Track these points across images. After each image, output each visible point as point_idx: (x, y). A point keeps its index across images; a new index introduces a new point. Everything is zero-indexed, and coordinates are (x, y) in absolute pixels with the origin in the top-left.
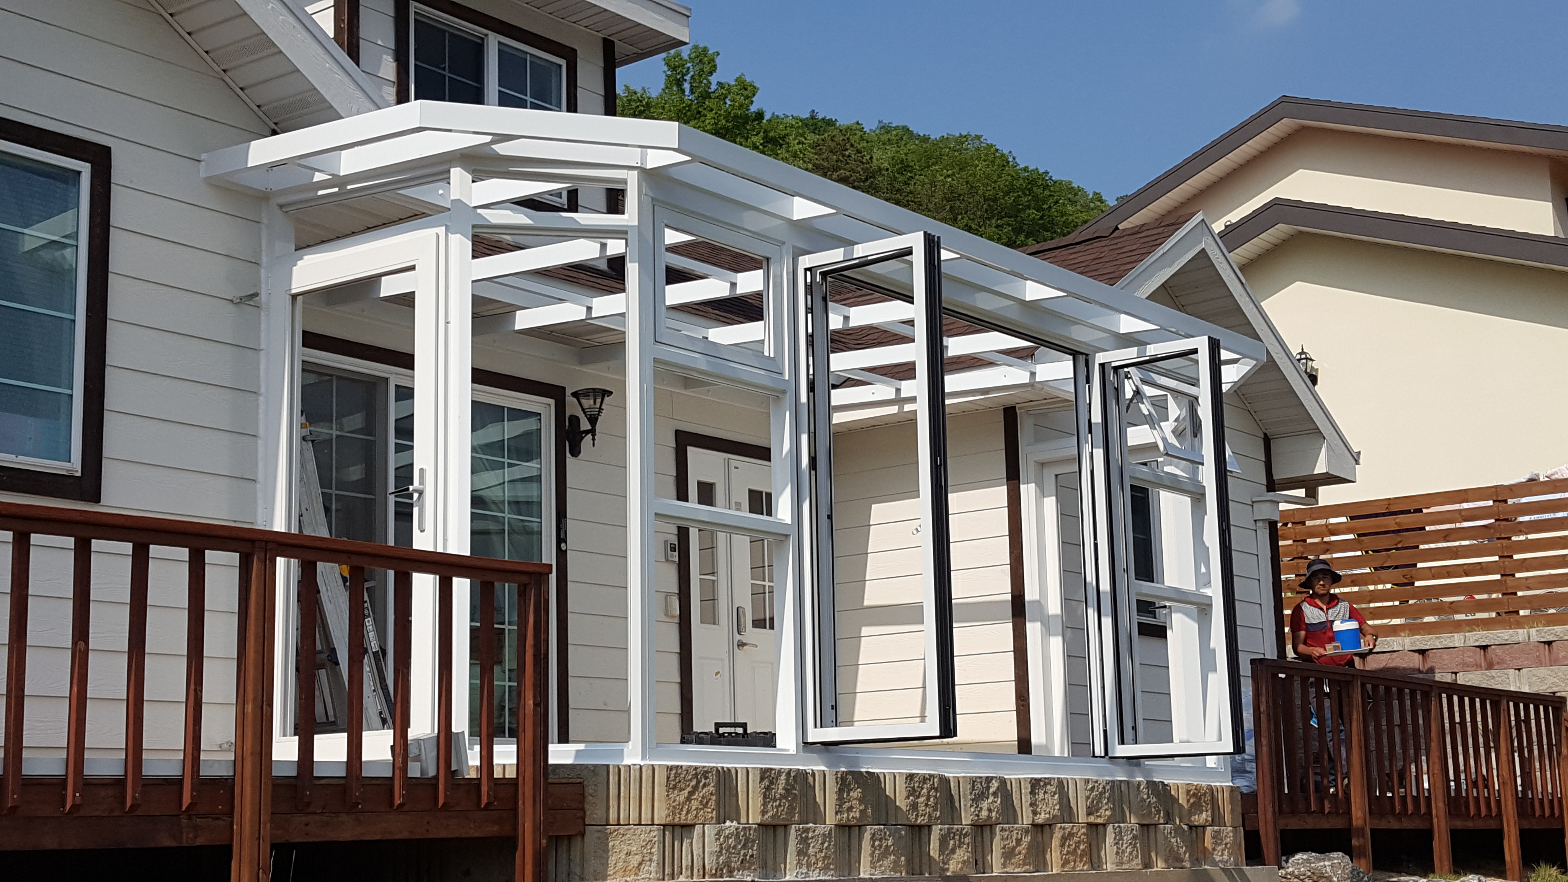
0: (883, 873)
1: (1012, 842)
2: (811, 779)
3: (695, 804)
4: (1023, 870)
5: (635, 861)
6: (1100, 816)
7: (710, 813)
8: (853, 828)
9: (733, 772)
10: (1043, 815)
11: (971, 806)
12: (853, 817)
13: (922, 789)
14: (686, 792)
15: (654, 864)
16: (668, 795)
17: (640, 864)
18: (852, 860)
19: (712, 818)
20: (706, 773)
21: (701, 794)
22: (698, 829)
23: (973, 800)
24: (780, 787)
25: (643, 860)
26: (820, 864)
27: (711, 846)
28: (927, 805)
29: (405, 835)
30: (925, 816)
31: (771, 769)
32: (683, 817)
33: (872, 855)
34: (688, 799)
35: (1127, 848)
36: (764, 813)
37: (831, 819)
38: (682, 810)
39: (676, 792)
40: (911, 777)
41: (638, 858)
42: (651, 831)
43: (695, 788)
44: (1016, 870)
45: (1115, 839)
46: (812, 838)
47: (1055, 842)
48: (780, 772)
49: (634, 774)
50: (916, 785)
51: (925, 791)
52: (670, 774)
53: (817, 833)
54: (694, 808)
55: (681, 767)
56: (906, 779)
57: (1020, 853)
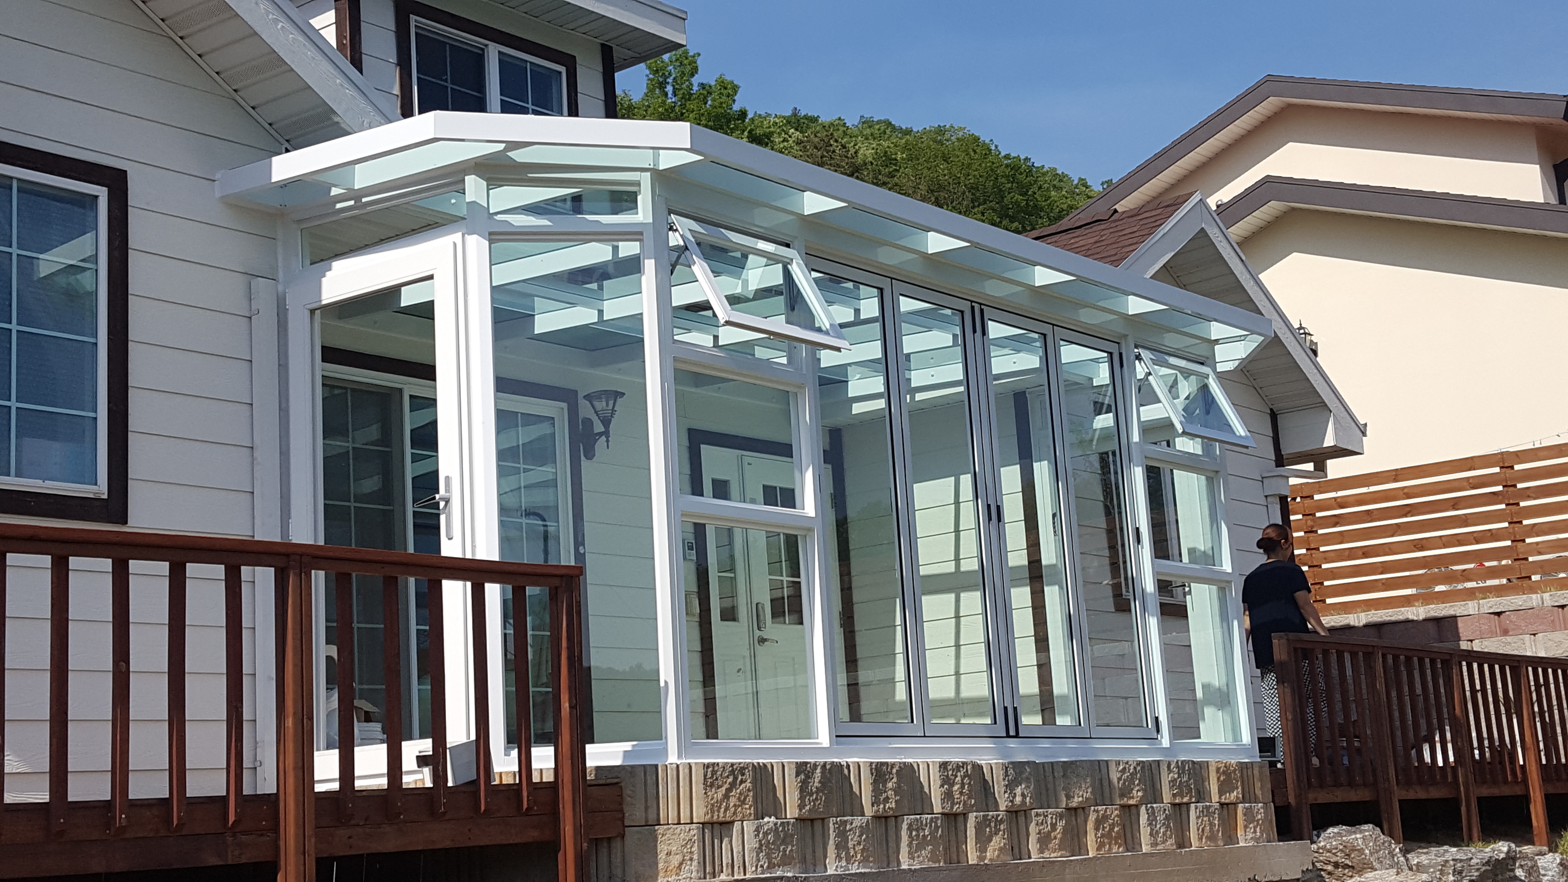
0: (920, 863)
1: (1047, 826)
2: (846, 771)
3: (733, 801)
4: (1059, 854)
5: (675, 860)
6: (1133, 798)
7: (748, 809)
8: (889, 819)
9: (769, 767)
10: (1076, 799)
11: (1005, 792)
12: (889, 808)
13: (956, 776)
14: (724, 789)
15: (695, 863)
16: (706, 793)
17: (681, 864)
18: (890, 851)
19: (750, 814)
20: (742, 769)
21: (738, 791)
22: (737, 825)
23: (1006, 786)
24: (817, 780)
25: (683, 860)
26: (859, 856)
27: (751, 843)
28: (961, 793)
29: (447, 844)
30: (960, 804)
31: (806, 763)
32: (722, 815)
33: (910, 845)
34: (726, 796)
35: (1160, 828)
36: (801, 807)
37: (869, 811)
38: (720, 808)
39: (713, 790)
40: (944, 766)
41: (679, 858)
42: (690, 830)
43: (733, 785)
44: (1052, 855)
45: (1148, 819)
46: (850, 830)
47: (1090, 825)
48: (815, 766)
49: (671, 774)
50: (950, 773)
51: (958, 779)
52: (707, 772)
53: (854, 825)
54: (732, 805)
55: (718, 764)
56: (940, 767)
57: (1055, 838)
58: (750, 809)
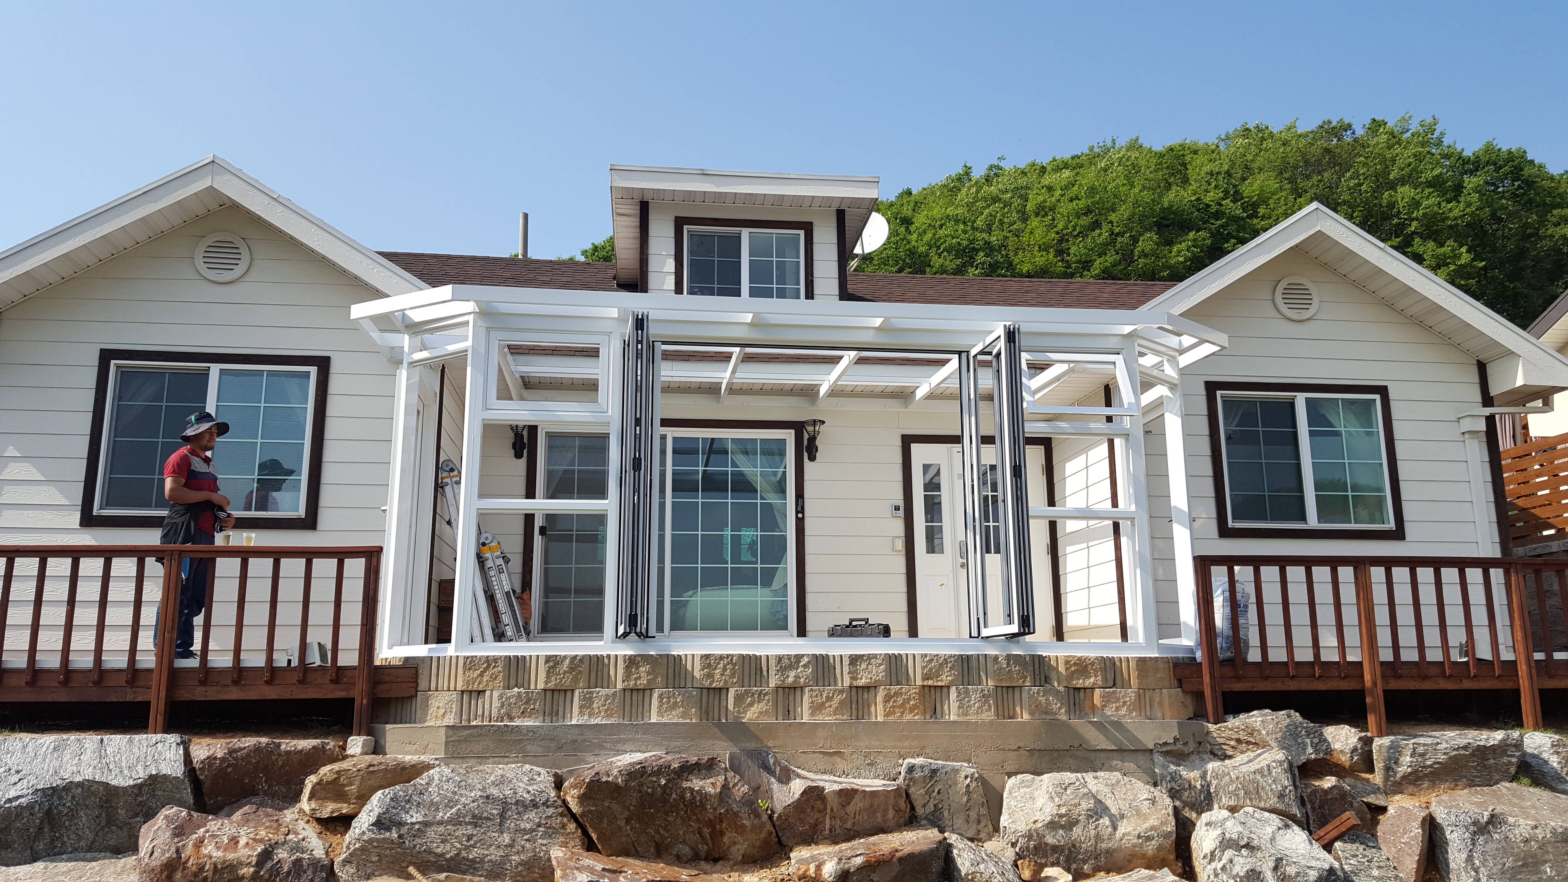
58: (500, 683)
